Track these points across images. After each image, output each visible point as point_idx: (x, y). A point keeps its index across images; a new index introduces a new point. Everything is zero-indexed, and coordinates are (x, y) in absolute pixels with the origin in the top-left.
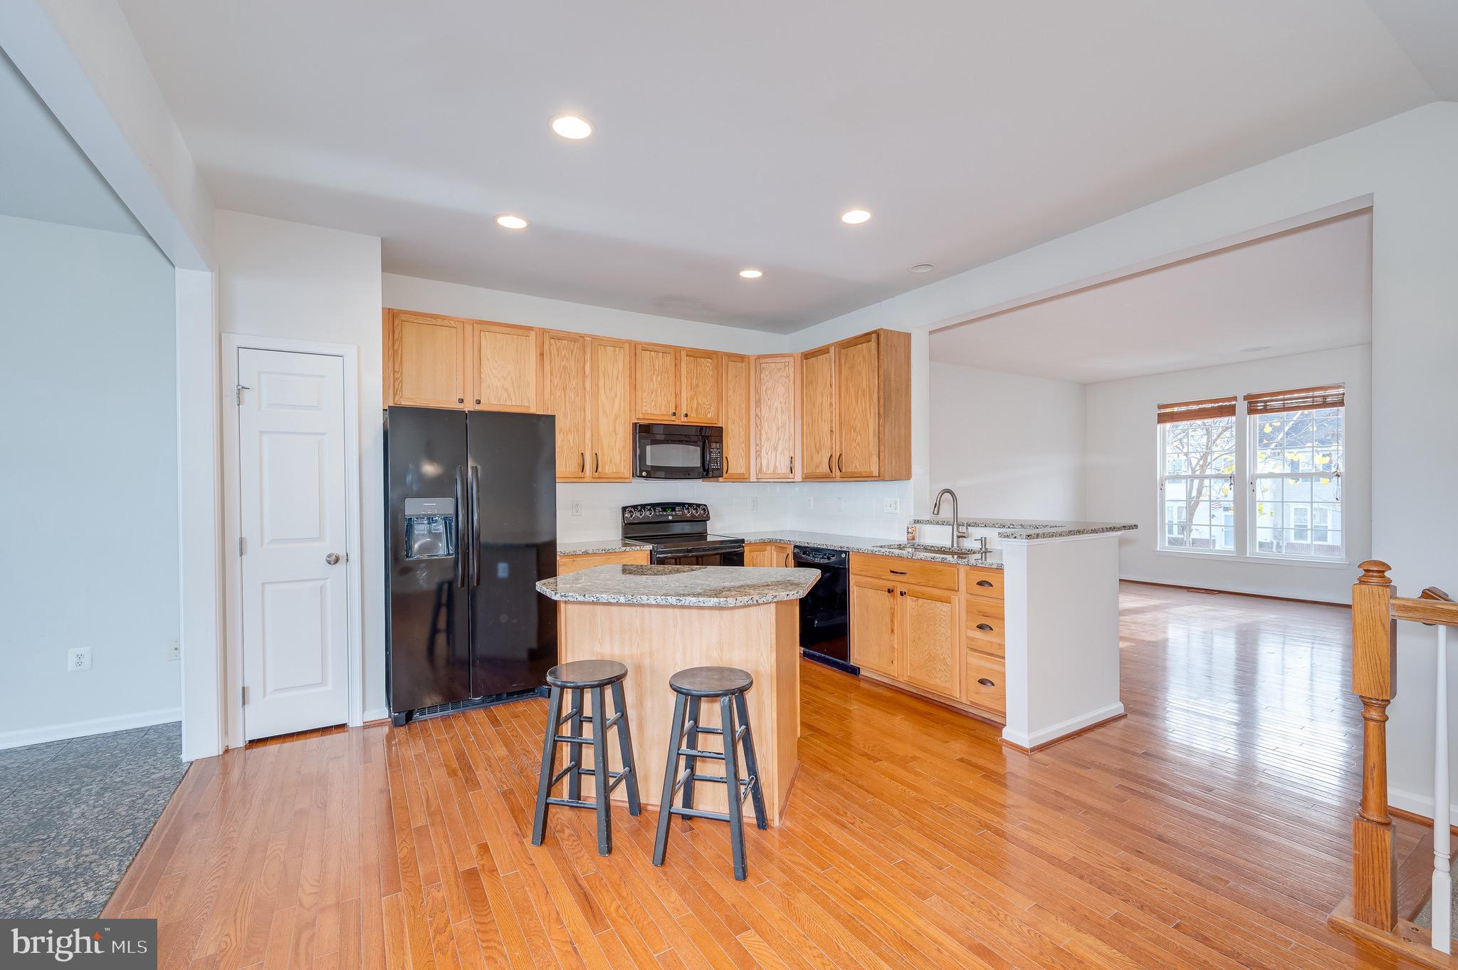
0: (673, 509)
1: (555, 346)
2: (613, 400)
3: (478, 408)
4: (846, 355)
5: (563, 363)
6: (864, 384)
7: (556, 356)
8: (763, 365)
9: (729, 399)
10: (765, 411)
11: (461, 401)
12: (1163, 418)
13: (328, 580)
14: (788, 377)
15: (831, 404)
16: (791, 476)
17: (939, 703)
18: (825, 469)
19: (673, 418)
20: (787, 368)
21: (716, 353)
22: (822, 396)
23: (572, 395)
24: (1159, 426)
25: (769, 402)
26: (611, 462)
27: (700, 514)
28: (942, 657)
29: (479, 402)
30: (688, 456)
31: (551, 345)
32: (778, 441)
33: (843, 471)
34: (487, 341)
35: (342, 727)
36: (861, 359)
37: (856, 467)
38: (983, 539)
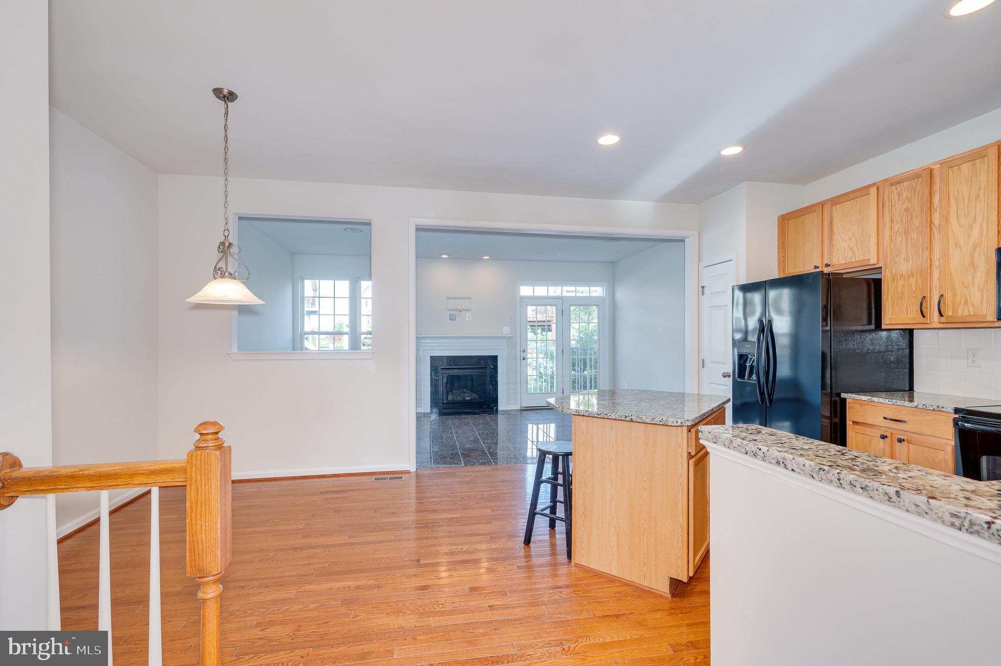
1: (895, 192)
2: (971, 227)
3: (829, 269)
5: (905, 206)
7: (897, 200)
11: (816, 267)
29: (827, 265)
31: (892, 192)
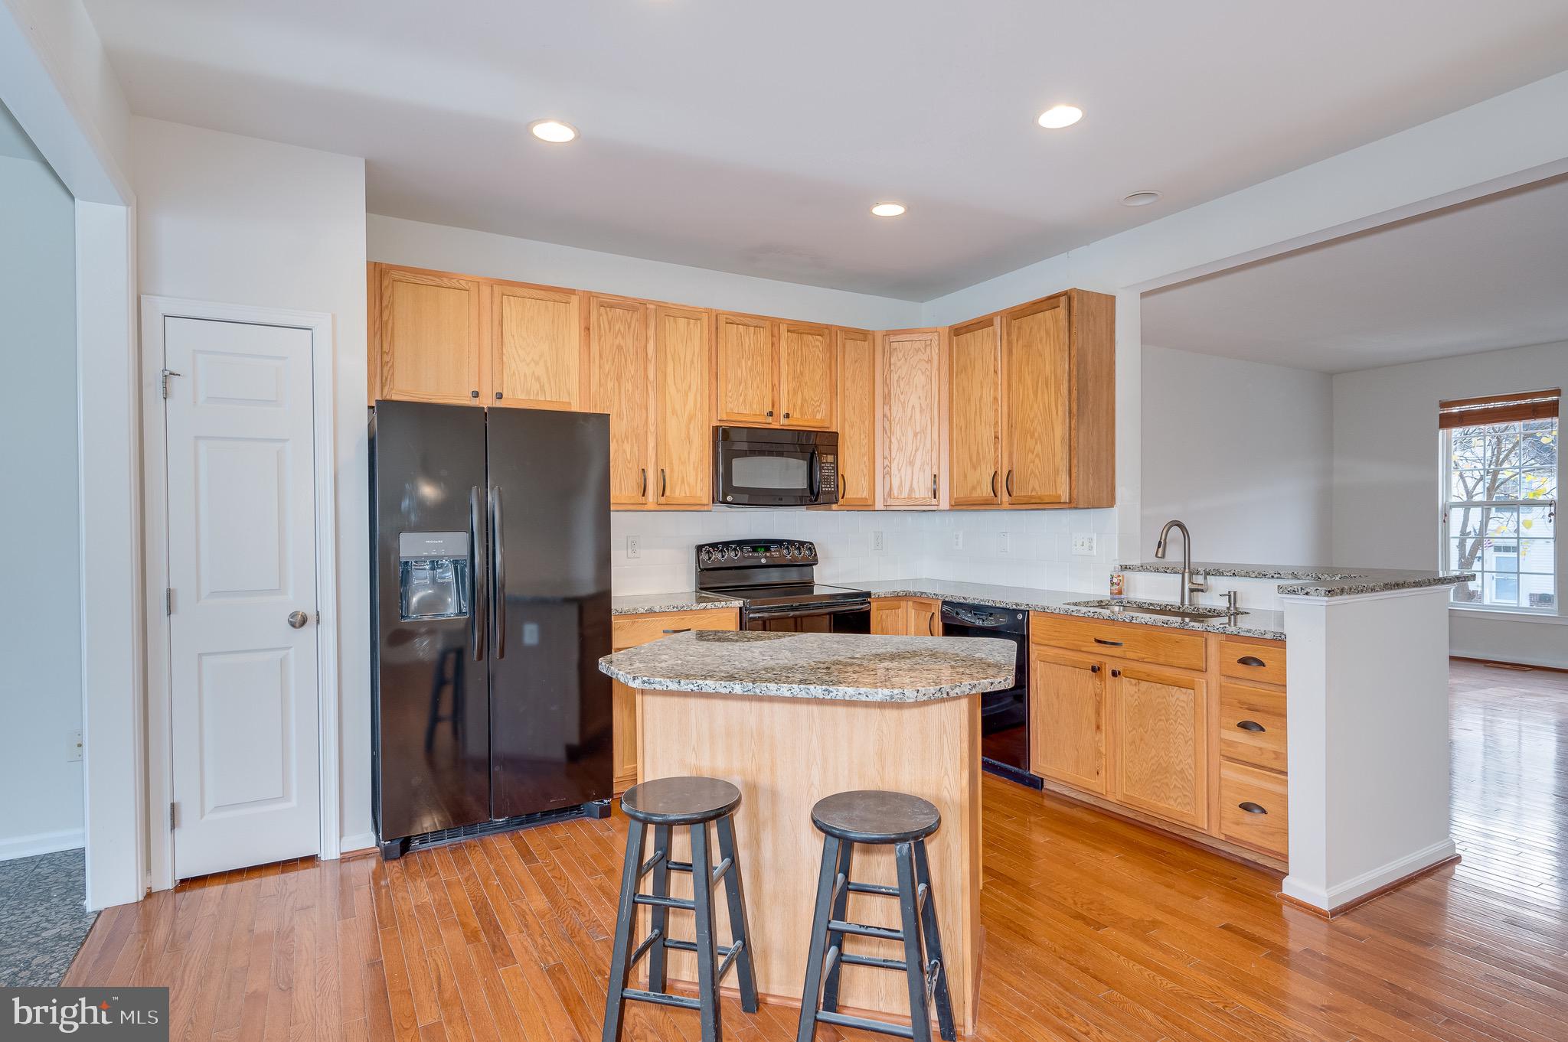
0: (767, 549)
1: (605, 317)
2: (686, 394)
3: (499, 404)
4: (1019, 328)
5: (617, 342)
6: (1048, 367)
7: (607, 331)
8: (894, 345)
9: (847, 393)
10: (896, 410)
11: (476, 395)
12: (1447, 421)
13: (291, 651)
14: (930, 361)
15: (995, 399)
16: (934, 501)
17: (1178, 838)
18: (986, 491)
19: (770, 419)
20: (928, 349)
21: (828, 327)
22: (982, 387)
23: (629, 387)
24: (1441, 432)
25: (902, 397)
26: (683, 482)
27: (803, 555)
28: (1178, 769)
29: (500, 396)
30: (790, 473)
31: (600, 315)
32: (916, 451)
33: (1014, 494)
34: (512, 310)
35: (310, 860)
36: (1043, 333)
37: (1033, 489)
38: (1232, 594)
